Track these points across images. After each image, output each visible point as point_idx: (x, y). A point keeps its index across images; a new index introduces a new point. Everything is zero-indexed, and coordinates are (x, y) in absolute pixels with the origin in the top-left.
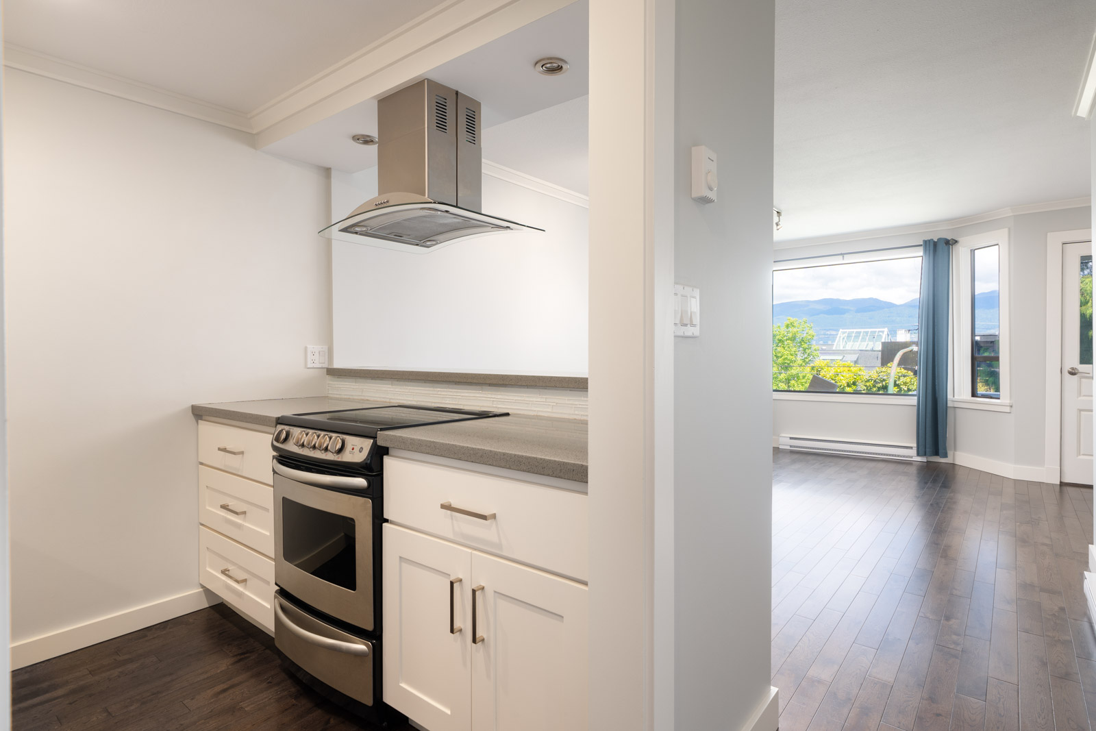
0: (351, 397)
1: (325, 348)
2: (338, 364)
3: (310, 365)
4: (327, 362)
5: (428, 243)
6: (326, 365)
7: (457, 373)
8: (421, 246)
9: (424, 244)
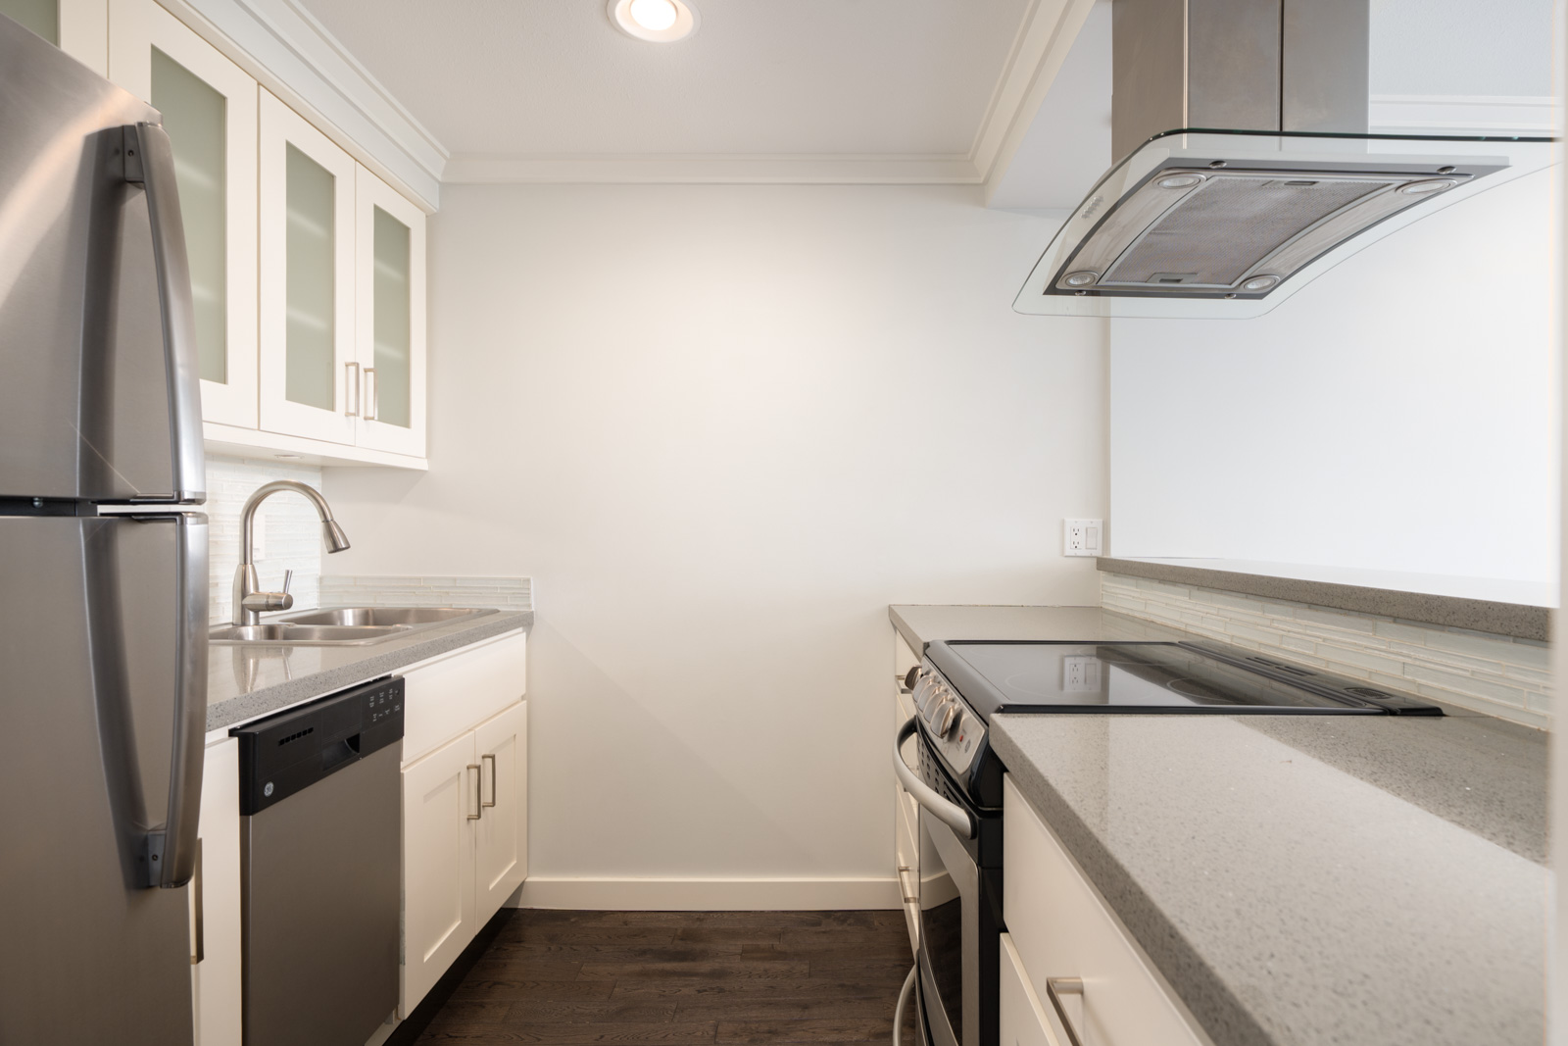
0: (1131, 613)
1: (1098, 522)
2: (1119, 552)
3: (1069, 551)
4: (1100, 547)
5: (1252, 286)
6: (1098, 553)
7: (1308, 582)
8: (1240, 296)
9: (1241, 290)
